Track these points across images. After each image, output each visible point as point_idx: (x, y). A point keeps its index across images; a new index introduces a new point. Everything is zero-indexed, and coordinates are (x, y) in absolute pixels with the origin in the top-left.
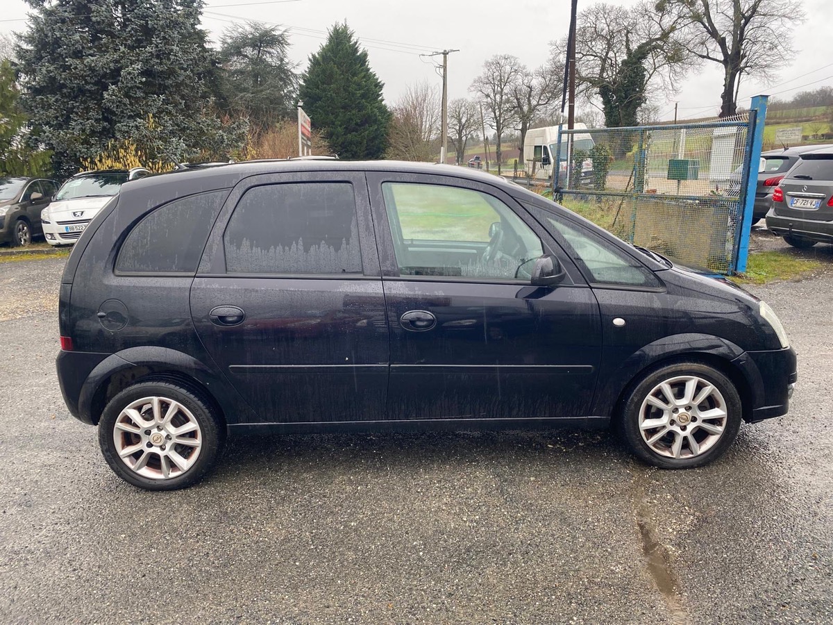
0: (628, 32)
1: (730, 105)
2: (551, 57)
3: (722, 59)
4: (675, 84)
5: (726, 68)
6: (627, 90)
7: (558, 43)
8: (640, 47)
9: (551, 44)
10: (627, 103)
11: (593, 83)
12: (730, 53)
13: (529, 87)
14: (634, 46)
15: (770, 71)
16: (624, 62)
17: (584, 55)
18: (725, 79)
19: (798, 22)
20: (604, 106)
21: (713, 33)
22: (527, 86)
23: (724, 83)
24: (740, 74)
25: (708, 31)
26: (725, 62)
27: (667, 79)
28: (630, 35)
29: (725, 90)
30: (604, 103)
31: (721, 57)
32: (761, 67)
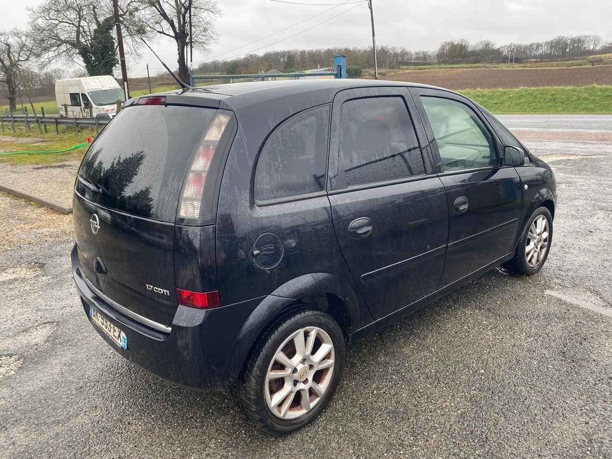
0: (94, 7)
1: (184, 68)
2: (30, 20)
3: (174, 35)
4: (137, 51)
5: (177, 42)
6: (103, 53)
7: (35, 9)
8: (105, 20)
9: (28, 9)
10: (105, 63)
11: (74, 45)
12: (178, 31)
13: (7, 44)
14: (101, 19)
15: (206, 46)
16: (95, 30)
17: (60, 22)
18: (178, 50)
19: (217, 15)
20: (85, 65)
21: (164, 16)
22: (5, 44)
23: (178, 52)
24: (187, 47)
25: (161, 14)
26: (176, 38)
27: (132, 46)
28: (96, 10)
29: (179, 57)
30: (85, 61)
31: (172, 34)
32: (200, 43)
